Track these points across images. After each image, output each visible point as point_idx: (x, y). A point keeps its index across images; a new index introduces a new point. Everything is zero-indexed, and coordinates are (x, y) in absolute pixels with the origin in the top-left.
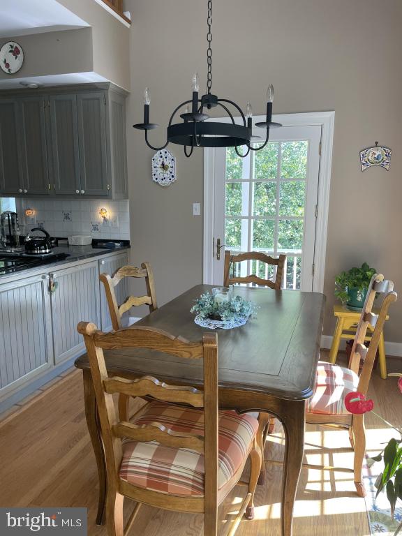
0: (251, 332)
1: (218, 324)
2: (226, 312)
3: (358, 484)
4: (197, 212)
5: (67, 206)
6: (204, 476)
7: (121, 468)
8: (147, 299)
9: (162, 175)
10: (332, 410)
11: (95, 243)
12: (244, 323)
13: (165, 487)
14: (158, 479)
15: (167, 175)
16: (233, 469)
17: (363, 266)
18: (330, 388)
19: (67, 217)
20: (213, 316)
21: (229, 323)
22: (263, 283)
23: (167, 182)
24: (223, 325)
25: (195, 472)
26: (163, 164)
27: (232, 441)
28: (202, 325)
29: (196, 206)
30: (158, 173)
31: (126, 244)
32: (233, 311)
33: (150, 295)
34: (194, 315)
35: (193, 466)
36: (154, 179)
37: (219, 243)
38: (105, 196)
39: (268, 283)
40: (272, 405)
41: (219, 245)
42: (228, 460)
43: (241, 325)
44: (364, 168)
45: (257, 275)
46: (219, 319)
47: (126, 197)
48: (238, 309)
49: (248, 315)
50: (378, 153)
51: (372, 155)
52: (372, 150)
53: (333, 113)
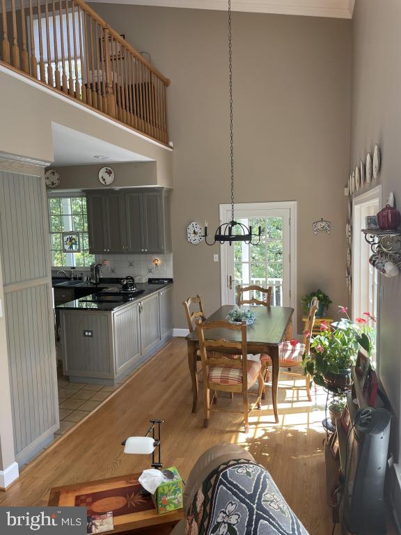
0: (255, 326)
2: (244, 318)
3: (309, 396)
4: (216, 259)
5: (131, 258)
6: (242, 377)
7: (209, 378)
8: (201, 314)
9: (194, 237)
10: (294, 361)
11: (151, 281)
12: (252, 322)
13: (227, 382)
14: (225, 380)
15: (197, 237)
17: (318, 291)
18: (293, 351)
19: (131, 265)
20: (238, 320)
22: (259, 303)
23: (197, 242)
25: (239, 376)
26: (194, 231)
29: (216, 256)
30: (191, 237)
31: (170, 281)
32: (247, 317)
33: (202, 311)
35: (238, 374)
36: (189, 240)
37: (231, 278)
38: (160, 252)
39: (263, 303)
40: (266, 350)
41: (231, 280)
44: (316, 233)
45: (255, 298)
46: (241, 321)
47: (171, 252)
48: (249, 316)
49: (254, 319)
50: (323, 225)
51: (319, 226)
52: (320, 223)
53: (295, 202)
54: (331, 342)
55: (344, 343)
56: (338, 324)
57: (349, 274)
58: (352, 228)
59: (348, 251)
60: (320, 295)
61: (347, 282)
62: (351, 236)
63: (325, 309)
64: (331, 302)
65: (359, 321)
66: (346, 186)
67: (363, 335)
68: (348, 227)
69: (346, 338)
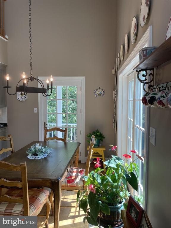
1: (36, 157)
2: (39, 153)
4: (36, 111)
8: (11, 149)
9: (21, 97)
10: (76, 185)
12: (46, 156)
14: (8, 214)
15: (23, 97)
16: (36, 210)
17: (97, 131)
18: (76, 177)
20: (35, 154)
21: (41, 157)
23: (23, 100)
24: (38, 157)
25: (21, 211)
27: (37, 200)
28: (30, 158)
29: (36, 109)
30: (19, 96)
31: (6, 125)
33: (11, 147)
34: (28, 155)
35: (20, 209)
36: (18, 99)
39: (61, 139)
41: (45, 124)
42: (34, 206)
43: (45, 157)
44: (96, 96)
46: (37, 155)
47: (6, 106)
48: (44, 151)
49: (48, 153)
50: (100, 91)
51: (98, 92)
52: (98, 90)
53: (85, 77)
54: (103, 180)
55: (114, 180)
56: (109, 163)
57: (115, 120)
58: (117, 92)
59: (114, 107)
60: (98, 134)
61: (114, 126)
62: (117, 97)
63: (101, 142)
64: (104, 138)
65: (126, 157)
66: (114, 69)
67: (132, 174)
68: (114, 92)
69: (116, 175)
